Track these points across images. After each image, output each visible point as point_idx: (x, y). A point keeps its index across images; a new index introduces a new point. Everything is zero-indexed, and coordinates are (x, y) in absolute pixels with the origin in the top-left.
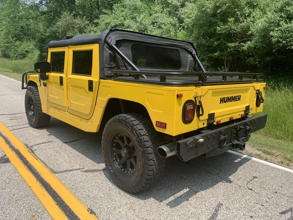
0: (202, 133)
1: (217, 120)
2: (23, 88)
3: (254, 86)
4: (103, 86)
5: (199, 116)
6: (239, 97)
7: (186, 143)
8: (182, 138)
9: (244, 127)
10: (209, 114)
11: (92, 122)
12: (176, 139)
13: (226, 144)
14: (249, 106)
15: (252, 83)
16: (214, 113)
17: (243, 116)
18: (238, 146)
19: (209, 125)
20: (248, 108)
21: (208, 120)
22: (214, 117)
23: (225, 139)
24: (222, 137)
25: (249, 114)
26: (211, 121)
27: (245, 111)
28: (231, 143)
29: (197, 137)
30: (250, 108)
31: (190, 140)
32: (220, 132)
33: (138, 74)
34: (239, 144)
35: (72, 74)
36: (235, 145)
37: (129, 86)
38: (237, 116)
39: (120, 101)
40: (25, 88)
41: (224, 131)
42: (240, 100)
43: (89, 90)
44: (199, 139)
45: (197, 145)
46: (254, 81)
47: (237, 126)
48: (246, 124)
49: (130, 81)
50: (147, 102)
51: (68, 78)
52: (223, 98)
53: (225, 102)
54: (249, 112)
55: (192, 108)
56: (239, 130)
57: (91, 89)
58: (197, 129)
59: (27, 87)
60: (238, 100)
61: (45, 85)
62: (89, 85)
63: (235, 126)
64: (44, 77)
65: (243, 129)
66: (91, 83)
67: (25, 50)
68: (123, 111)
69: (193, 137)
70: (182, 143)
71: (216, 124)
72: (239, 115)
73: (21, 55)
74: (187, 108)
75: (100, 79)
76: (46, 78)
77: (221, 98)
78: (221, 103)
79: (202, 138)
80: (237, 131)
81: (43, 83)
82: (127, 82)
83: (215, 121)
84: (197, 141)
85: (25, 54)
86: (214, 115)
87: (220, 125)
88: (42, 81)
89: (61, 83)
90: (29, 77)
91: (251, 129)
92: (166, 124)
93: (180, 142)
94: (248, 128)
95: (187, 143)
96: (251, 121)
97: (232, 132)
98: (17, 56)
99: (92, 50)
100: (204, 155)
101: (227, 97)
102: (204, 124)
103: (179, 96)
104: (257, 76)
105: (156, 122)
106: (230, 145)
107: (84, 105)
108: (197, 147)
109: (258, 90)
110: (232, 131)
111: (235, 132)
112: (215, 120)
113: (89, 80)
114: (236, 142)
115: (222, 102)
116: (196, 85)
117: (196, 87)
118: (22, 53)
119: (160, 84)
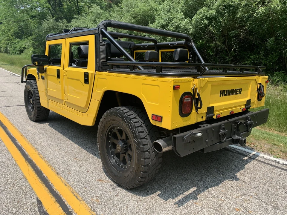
0: (201, 127)
1: (216, 113)
2: (23, 82)
3: (255, 79)
4: (98, 78)
5: (197, 109)
6: (240, 90)
7: (182, 137)
8: (179, 133)
9: (245, 122)
10: (208, 108)
11: (87, 115)
12: (173, 133)
13: (226, 139)
14: (251, 100)
15: (253, 76)
16: (214, 107)
17: (244, 111)
18: (238, 141)
19: (208, 119)
20: (249, 102)
21: (207, 114)
22: (213, 111)
23: (225, 134)
24: (222, 131)
25: (250, 108)
26: (211, 115)
27: (246, 105)
28: (231, 138)
29: (194, 131)
30: (251, 102)
31: (187, 134)
32: (220, 127)
33: (134, 64)
34: (240, 139)
35: (68, 67)
36: (235, 140)
37: (125, 77)
38: (238, 110)
39: (117, 94)
40: (25, 82)
41: (223, 126)
42: (241, 93)
43: (85, 83)
44: (197, 133)
45: (195, 139)
46: (256, 74)
47: (237, 120)
48: (247, 118)
49: (126, 73)
50: (142, 94)
51: (65, 70)
52: (223, 91)
53: (225, 95)
54: (251, 106)
55: (190, 100)
56: (240, 124)
57: (86, 81)
58: (195, 123)
59: (27, 80)
60: (239, 94)
61: (43, 78)
62: (85, 78)
63: (236, 120)
64: (41, 70)
65: (244, 123)
66: (86, 75)
67: (23, 46)
68: (119, 104)
69: (191, 131)
70: (178, 137)
71: (215, 118)
72: (240, 109)
73: (19, 51)
74: (185, 101)
75: (96, 71)
76: (44, 71)
77: (221, 91)
78: (220, 96)
79: (200, 132)
80: (238, 126)
81: (41, 77)
82: (123, 74)
83: (214, 115)
84: (195, 135)
85: (22, 50)
86: (213, 109)
87: (219, 119)
88: (40, 74)
89: (58, 76)
90: (28, 70)
91: (252, 124)
92: (162, 117)
93: (176, 136)
94: (249, 122)
95: (184, 137)
96: (252, 116)
97: (232, 127)
98: (16, 52)
99: (88, 41)
100: (203, 150)
101: (227, 90)
102: (202, 118)
103: (176, 88)
104: (259, 68)
105: (152, 115)
106: (230, 140)
107: (80, 98)
108: (194, 142)
109: (260, 84)
110: (232, 125)
111: (235, 126)
112: (214, 113)
113: (85, 73)
114: (236, 137)
115: (222, 95)
116: (195, 76)
117: (194, 78)
118: (20, 49)
119: (156, 75)
